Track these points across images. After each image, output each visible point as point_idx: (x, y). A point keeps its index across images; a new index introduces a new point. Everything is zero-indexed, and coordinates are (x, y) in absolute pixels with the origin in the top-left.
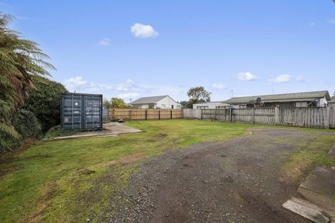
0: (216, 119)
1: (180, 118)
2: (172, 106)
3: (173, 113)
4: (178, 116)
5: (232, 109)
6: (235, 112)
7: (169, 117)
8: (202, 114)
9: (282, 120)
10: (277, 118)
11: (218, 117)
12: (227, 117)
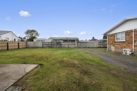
0: (51, 47)
1: (25, 48)
2: (15, 39)
3: (20, 45)
4: (24, 47)
5: (60, 42)
6: (61, 43)
7: (17, 47)
8: (43, 45)
9: (78, 46)
10: (76, 45)
11: (53, 46)
12: (58, 46)
